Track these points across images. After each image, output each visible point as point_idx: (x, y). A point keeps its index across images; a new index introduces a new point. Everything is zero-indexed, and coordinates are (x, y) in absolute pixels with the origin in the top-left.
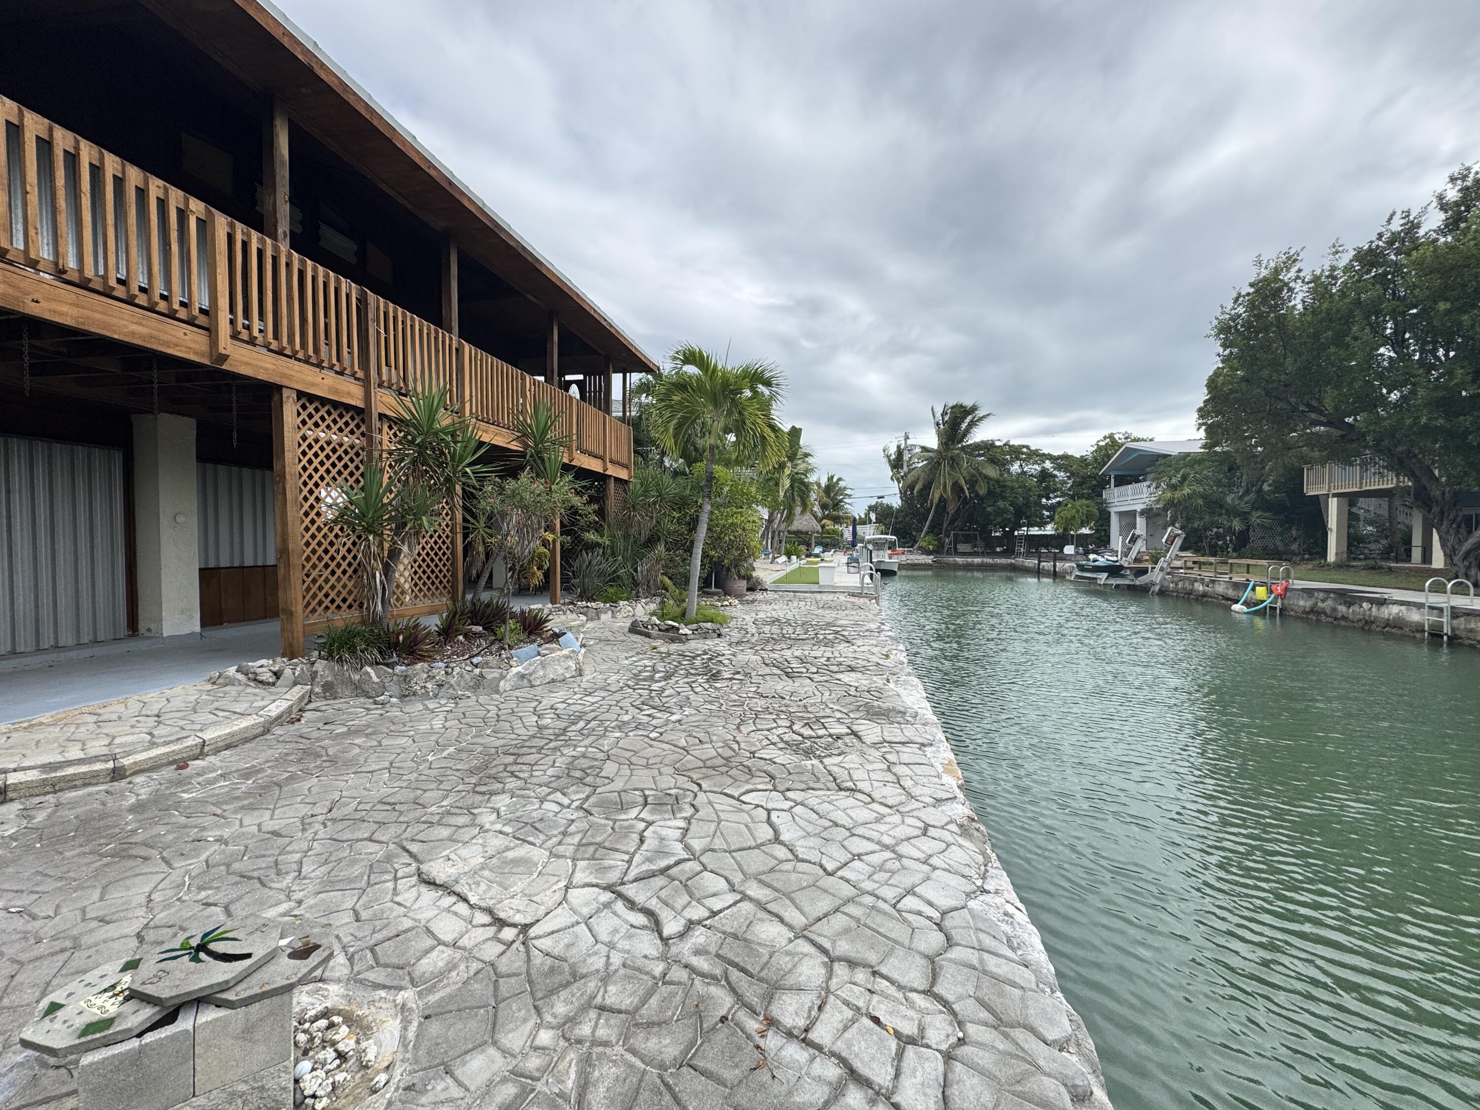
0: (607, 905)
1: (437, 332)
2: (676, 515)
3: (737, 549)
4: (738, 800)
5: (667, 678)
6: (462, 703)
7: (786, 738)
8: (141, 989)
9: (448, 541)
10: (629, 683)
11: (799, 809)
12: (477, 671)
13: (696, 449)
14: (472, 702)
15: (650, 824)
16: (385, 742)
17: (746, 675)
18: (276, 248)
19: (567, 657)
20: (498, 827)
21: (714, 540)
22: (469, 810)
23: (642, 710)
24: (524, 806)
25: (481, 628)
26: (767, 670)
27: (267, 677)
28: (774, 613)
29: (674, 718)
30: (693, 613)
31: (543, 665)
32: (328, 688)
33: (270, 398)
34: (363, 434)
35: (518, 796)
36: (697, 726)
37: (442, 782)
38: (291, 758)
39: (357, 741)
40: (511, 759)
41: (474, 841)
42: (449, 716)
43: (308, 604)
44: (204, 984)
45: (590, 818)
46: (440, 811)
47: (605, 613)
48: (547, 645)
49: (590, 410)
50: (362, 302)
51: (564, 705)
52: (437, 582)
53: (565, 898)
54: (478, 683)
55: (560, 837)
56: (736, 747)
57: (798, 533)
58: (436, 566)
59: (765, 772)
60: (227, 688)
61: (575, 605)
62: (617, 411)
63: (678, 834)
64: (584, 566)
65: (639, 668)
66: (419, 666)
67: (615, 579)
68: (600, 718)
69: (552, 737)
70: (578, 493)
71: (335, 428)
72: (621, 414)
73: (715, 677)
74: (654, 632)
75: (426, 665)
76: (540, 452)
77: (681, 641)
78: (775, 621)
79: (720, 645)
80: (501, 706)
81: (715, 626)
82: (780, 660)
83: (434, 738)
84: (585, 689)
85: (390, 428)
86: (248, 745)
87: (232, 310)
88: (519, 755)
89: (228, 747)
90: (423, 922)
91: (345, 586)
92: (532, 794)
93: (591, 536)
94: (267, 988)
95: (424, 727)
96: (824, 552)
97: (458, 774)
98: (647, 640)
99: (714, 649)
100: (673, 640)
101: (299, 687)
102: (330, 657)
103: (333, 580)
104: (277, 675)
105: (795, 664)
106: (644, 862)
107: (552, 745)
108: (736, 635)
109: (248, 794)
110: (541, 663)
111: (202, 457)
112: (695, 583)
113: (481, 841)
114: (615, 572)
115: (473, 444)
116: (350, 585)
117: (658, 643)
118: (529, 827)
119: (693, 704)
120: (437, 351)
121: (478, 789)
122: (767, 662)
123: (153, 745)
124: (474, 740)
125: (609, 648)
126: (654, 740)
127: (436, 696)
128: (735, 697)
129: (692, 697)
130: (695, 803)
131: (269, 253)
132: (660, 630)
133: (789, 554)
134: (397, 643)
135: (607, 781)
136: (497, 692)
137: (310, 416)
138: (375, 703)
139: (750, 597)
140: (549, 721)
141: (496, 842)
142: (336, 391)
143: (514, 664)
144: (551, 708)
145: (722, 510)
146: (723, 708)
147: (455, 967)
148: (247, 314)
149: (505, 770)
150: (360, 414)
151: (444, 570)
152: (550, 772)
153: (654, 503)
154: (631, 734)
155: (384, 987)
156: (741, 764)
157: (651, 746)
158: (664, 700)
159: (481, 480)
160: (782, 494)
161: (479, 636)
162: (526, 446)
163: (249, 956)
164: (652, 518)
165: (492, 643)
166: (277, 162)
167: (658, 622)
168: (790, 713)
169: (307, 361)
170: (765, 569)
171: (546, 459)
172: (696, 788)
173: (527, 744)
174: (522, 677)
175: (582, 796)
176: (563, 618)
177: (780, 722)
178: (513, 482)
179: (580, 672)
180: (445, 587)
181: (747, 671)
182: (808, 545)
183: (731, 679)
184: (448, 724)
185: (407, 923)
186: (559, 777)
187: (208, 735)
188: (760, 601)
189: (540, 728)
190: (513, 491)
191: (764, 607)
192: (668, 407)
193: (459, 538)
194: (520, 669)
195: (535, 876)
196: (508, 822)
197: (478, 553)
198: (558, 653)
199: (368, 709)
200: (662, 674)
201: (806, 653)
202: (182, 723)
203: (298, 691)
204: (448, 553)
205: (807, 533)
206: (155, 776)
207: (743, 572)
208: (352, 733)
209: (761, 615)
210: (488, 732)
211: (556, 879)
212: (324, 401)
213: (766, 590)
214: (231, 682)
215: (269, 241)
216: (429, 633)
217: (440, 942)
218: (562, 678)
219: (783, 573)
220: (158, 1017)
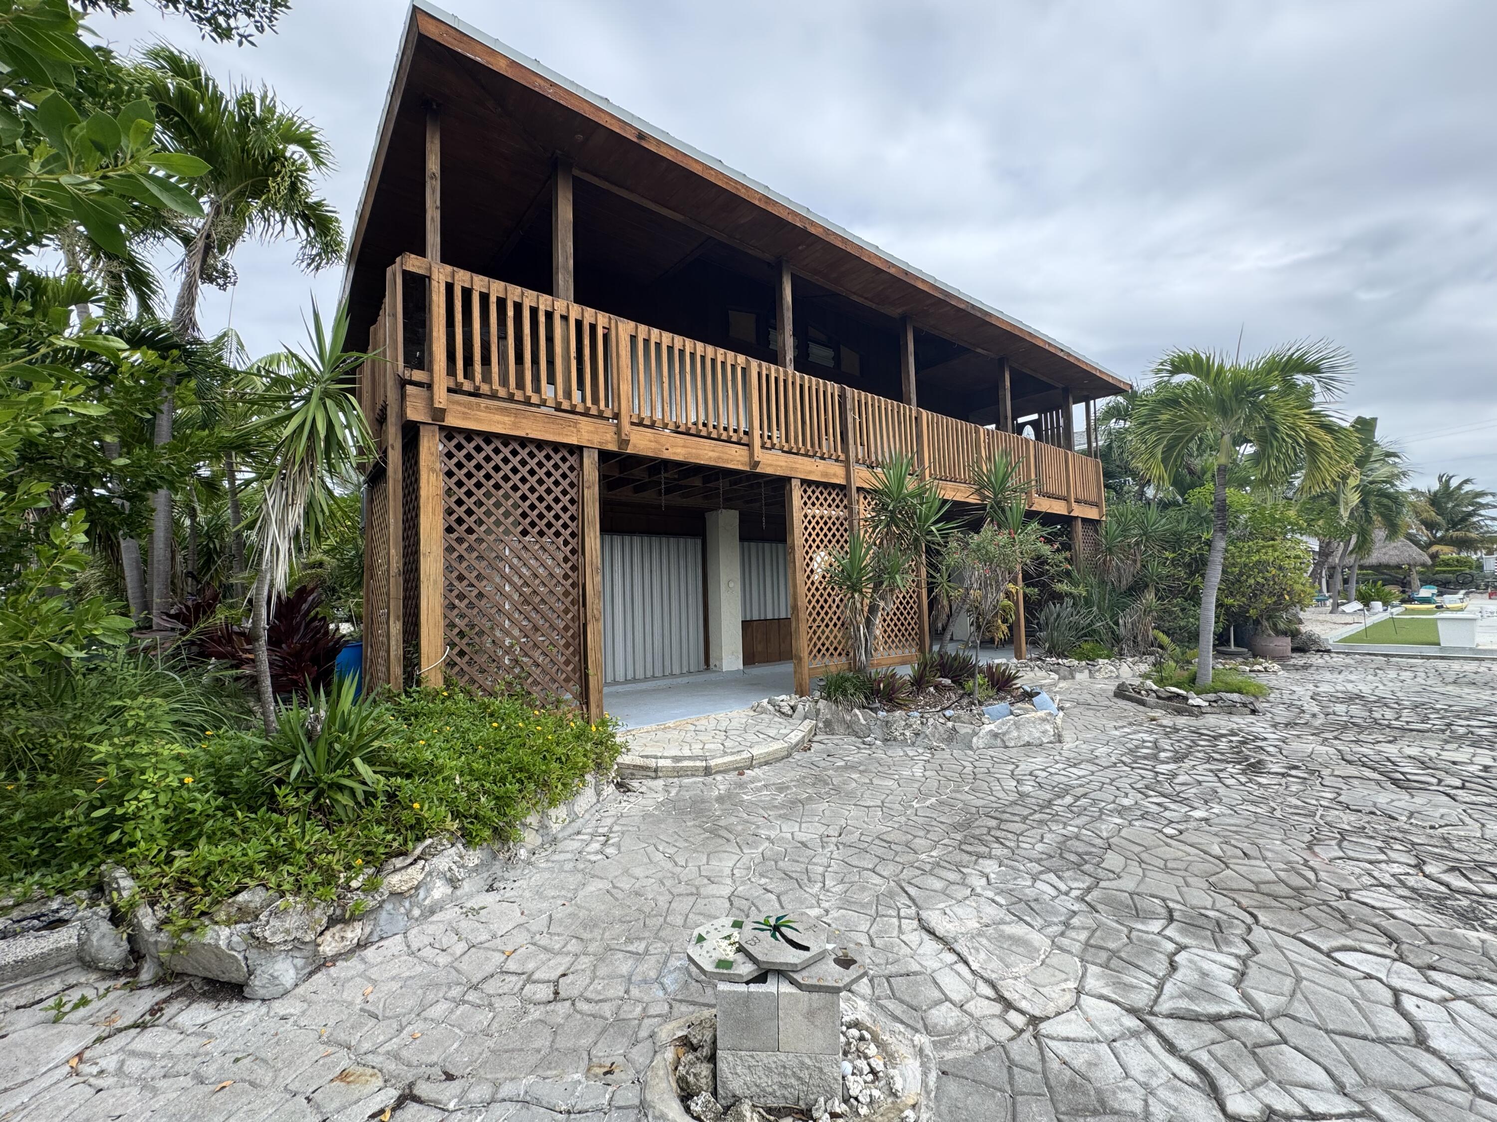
0: (1135, 1034)
1: (899, 407)
2: (1169, 555)
3: (1271, 594)
4: (1328, 955)
5: (1178, 758)
6: (938, 755)
7: (1411, 881)
8: (746, 946)
9: (914, 596)
10: (1124, 758)
11: (1459, 1006)
12: (950, 724)
13: (1191, 472)
14: (947, 754)
15: (1182, 948)
16: (875, 781)
17: (1312, 772)
18: (786, 373)
19: (1044, 720)
20: (990, 894)
21: (1230, 585)
22: (958, 867)
23: (1147, 796)
24: (1015, 879)
25: (949, 681)
26: (1351, 771)
27: (787, 710)
28: (1350, 687)
29: (1197, 814)
30: (1207, 678)
31: (1017, 725)
32: (828, 723)
33: (784, 488)
34: (845, 507)
35: (1007, 866)
36: (1235, 832)
37: (928, 831)
38: (808, 781)
39: (853, 776)
40: (993, 823)
41: (967, 902)
42: (928, 766)
43: (811, 651)
44: (782, 960)
45: (1097, 915)
46: (931, 860)
47: (1081, 672)
48: (1019, 704)
49: (1048, 449)
50: (842, 396)
51: (1045, 774)
52: (906, 634)
53: (1077, 1002)
54: (951, 736)
55: (1061, 928)
56: (1311, 875)
57: (1378, 568)
58: (905, 619)
59: (1375, 926)
60: (763, 716)
61: (1044, 661)
62: (1080, 444)
63: (1229, 975)
64: (1052, 620)
65: (1135, 743)
66: (898, 713)
67: (1089, 633)
68: (1092, 796)
69: (1036, 808)
70: (1048, 541)
71: (826, 505)
72: (1086, 446)
73: (1256, 768)
74: (1151, 699)
75: (903, 713)
76: (1000, 502)
77: (1191, 714)
78: (1352, 698)
79: (1259, 726)
80: (976, 763)
81: (1244, 698)
82: (1377, 758)
83: (916, 785)
84: (1068, 759)
85: (865, 498)
86: (778, 764)
87: (761, 428)
88: (1002, 820)
89: (767, 763)
90: (929, 971)
91: (835, 637)
92: (1022, 868)
93: (1063, 587)
94: (822, 983)
95: (906, 773)
96: (1441, 594)
97: (942, 826)
98: (1141, 708)
99: (1247, 729)
100: (1179, 712)
101: (808, 721)
102: (828, 698)
103: (827, 631)
104: (793, 708)
105: (1409, 768)
106: (1180, 997)
107: (1037, 816)
108: (1282, 714)
109: (782, 806)
110: (1015, 724)
111: (742, 539)
112: (1208, 638)
113: (974, 904)
114: (1090, 625)
115: (937, 504)
116: (839, 636)
117: (1158, 713)
118: (1022, 905)
119: (1225, 800)
120: (900, 423)
121: (963, 847)
122: (1348, 757)
123: (725, 753)
124: (954, 795)
125: (1091, 713)
126: (1171, 837)
127: (913, 744)
128: (1294, 801)
129: (1222, 791)
130: (1248, 938)
131: (782, 378)
132: (1159, 697)
133: (1365, 600)
134: (879, 691)
135: (1111, 875)
136: (971, 748)
137: (809, 498)
138: (864, 743)
139: (1299, 660)
140: (1031, 789)
141: (991, 912)
142: (826, 474)
143: (986, 721)
144: (1031, 774)
145: (1241, 544)
146: (1278, 814)
147: (964, 1031)
148: (770, 430)
149: (989, 833)
150: (843, 489)
151: (912, 623)
152: (1039, 847)
153: (1137, 544)
154: (1137, 823)
155: (902, 1022)
156: (1325, 903)
157: (1167, 845)
158: (1177, 788)
159: (945, 536)
160: (1345, 514)
161: (949, 688)
162: (985, 497)
163: (806, 949)
164: (1135, 561)
165: (961, 697)
166: (785, 307)
167: (1155, 687)
168: (1413, 844)
169: (806, 455)
170: (1322, 622)
171: (1007, 509)
172: (1249, 920)
173: (1008, 810)
174: (996, 736)
175: (1084, 886)
176: (1031, 674)
177: (1393, 855)
178: (976, 536)
179: (1059, 738)
180: (913, 639)
181: (1311, 766)
182: (1405, 584)
183: (1283, 775)
184: (927, 774)
185: (915, 967)
186: (1051, 857)
187: (756, 751)
188: (1318, 668)
189: (1021, 795)
190: (978, 545)
191: (1328, 676)
192: (1154, 429)
193: (924, 592)
194: (992, 727)
195: (1038, 963)
196: (1001, 892)
197: (943, 607)
198: (1033, 714)
199: (859, 748)
200: (1169, 754)
201: (1433, 753)
202: (739, 739)
203: (808, 724)
204: (915, 606)
205: (1399, 567)
206: (727, 777)
207: (1282, 626)
208: (848, 767)
209: (1324, 688)
210: (966, 789)
211: (1064, 976)
212: (818, 484)
213: (1328, 651)
214: (764, 711)
215: (781, 369)
216: (904, 683)
217: (947, 999)
218: (1038, 742)
219: (1361, 627)
220: (756, 974)
